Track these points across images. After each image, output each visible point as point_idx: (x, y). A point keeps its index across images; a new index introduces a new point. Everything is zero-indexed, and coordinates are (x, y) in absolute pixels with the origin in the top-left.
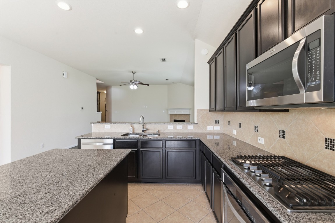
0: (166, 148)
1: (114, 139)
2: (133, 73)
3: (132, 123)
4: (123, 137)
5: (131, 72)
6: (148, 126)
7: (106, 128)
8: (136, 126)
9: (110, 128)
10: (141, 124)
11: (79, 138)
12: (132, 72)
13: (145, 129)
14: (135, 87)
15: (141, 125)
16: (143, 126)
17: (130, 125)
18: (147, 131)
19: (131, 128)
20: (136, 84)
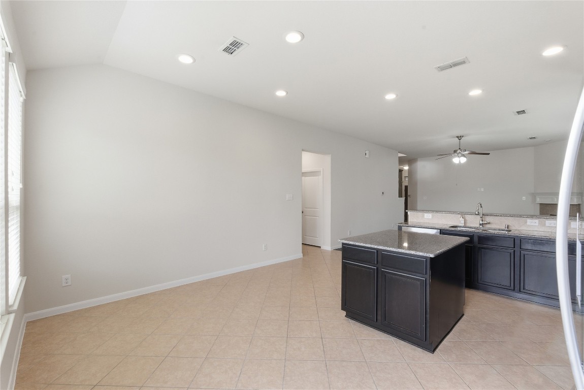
0: (521, 248)
1: (440, 230)
2: (459, 138)
3: (463, 214)
4: (453, 229)
5: (454, 137)
6: (488, 219)
7: (425, 217)
8: (468, 217)
9: (431, 217)
10: (478, 214)
11: (400, 225)
12: (457, 137)
13: (483, 222)
14: (463, 160)
15: (478, 217)
16: (482, 218)
17: (460, 215)
18: (488, 226)
19: (461, 219)
20: (464, 156)
